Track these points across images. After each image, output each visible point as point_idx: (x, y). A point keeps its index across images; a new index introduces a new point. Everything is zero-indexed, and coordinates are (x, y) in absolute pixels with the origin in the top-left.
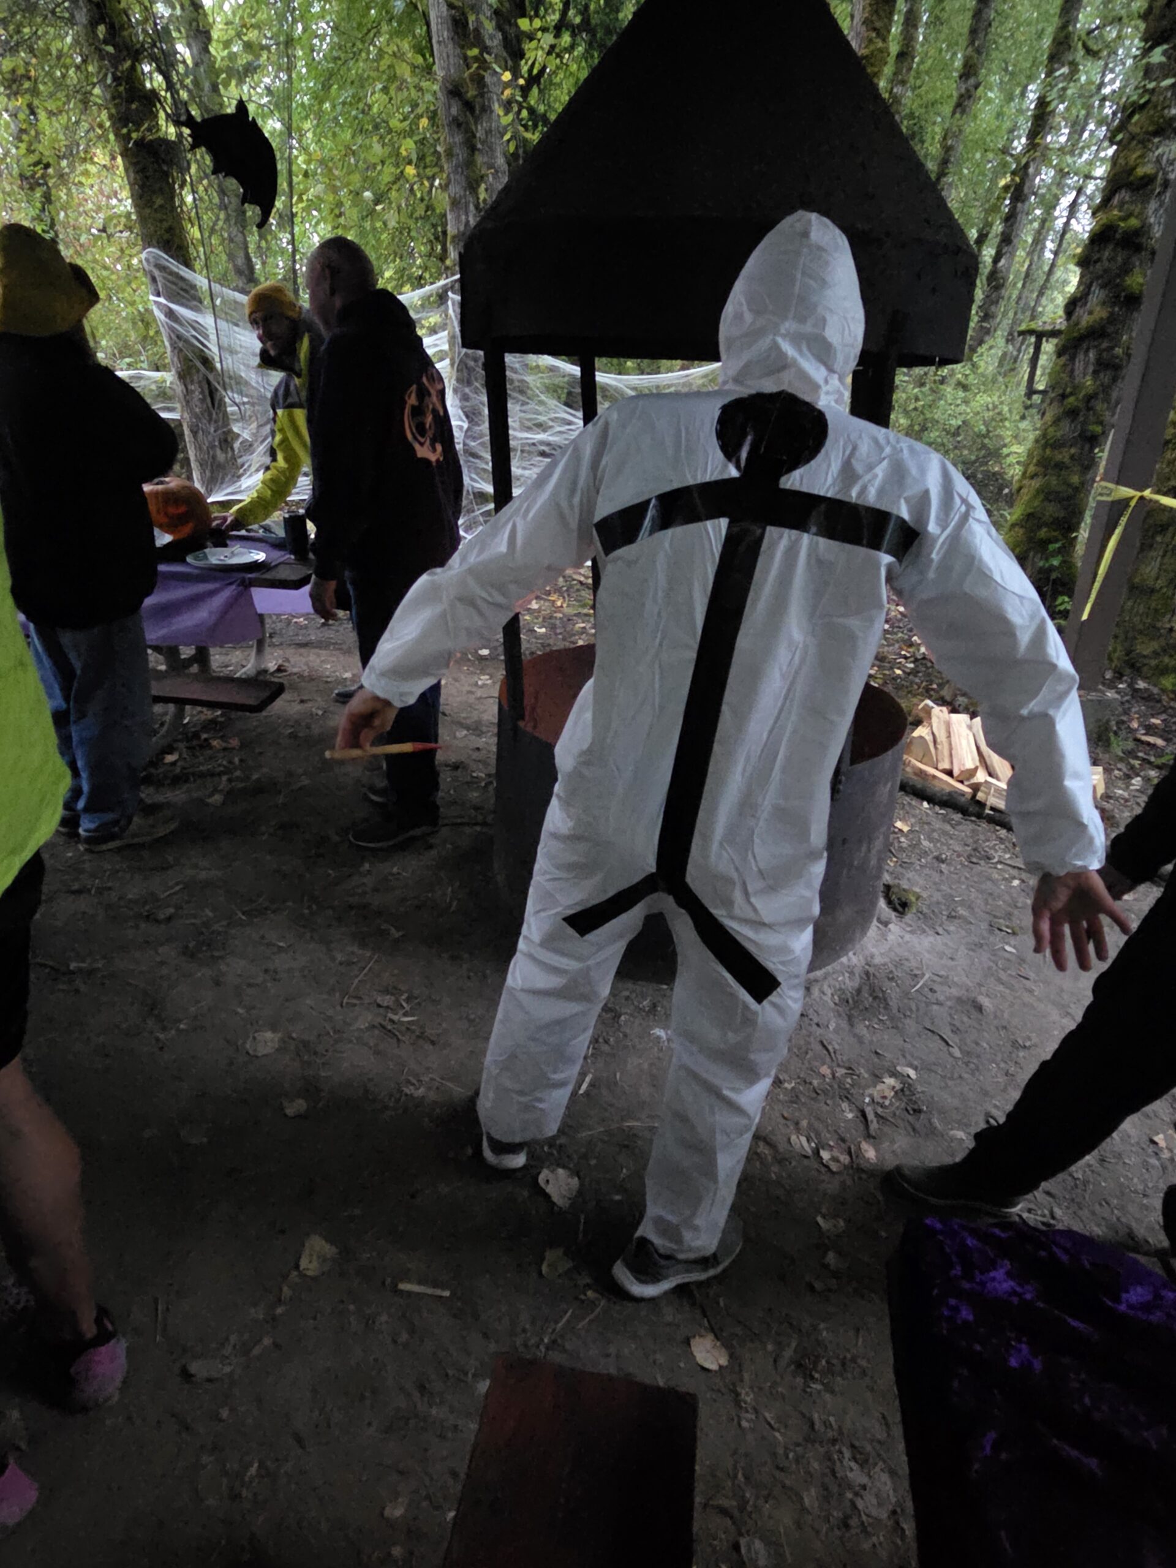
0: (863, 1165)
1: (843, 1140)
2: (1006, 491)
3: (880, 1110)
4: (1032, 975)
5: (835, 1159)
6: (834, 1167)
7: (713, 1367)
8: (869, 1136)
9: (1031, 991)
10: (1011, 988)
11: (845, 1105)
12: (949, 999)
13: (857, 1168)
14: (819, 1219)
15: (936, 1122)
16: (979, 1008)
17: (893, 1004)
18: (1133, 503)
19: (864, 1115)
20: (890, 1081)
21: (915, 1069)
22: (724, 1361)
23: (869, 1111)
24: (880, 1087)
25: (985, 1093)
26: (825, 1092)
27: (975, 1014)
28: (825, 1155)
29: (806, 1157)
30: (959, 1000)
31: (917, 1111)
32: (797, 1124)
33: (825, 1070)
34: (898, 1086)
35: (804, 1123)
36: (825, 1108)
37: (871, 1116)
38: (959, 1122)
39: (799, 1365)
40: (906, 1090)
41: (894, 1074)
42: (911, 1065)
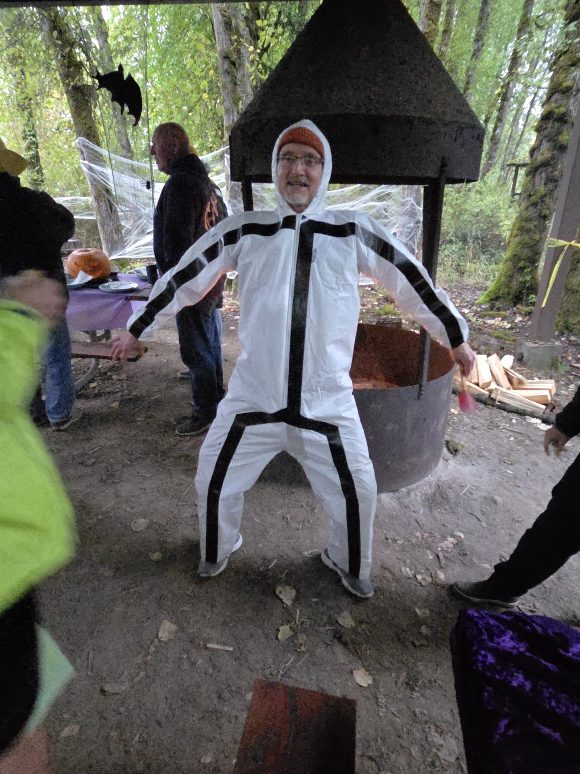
0: (438, 582)
1: (428, 569)
2: (502, 244)
3: (446, 554)
4: (521, 485)
5: (424, 579)
6: (424, 583)
7: (364, 684)
8: (441, 568)
9: (520, 493)
10: (510, 491)
11: (428, 552)
12: (480, 497)
13: (435, 584)
14: (417, 610)
15: (475, 560)
16: (495, 502)
17: (452, 501)
18: (566, 248)
19: (438, 556)
20: (451, 539)
21: (464, 533)
22: (370, 682)
23: (441, 555)
24: (446, 542)
25: (499, 544)
26: (419, 546)
27: (493, 505)
28: (419, 577)
29: (409, 578)
30: (485, 498)
31: (465, 555)
32: (405, 562)
33: (418, 534)
34: (455, 542)
35: (408, 561)
36: (419, 554)
37: (441, 557)
38: (486, 559)
39: (407, 684)
40: (459, 544)
41: (453, 536)
42: (461, 531)
